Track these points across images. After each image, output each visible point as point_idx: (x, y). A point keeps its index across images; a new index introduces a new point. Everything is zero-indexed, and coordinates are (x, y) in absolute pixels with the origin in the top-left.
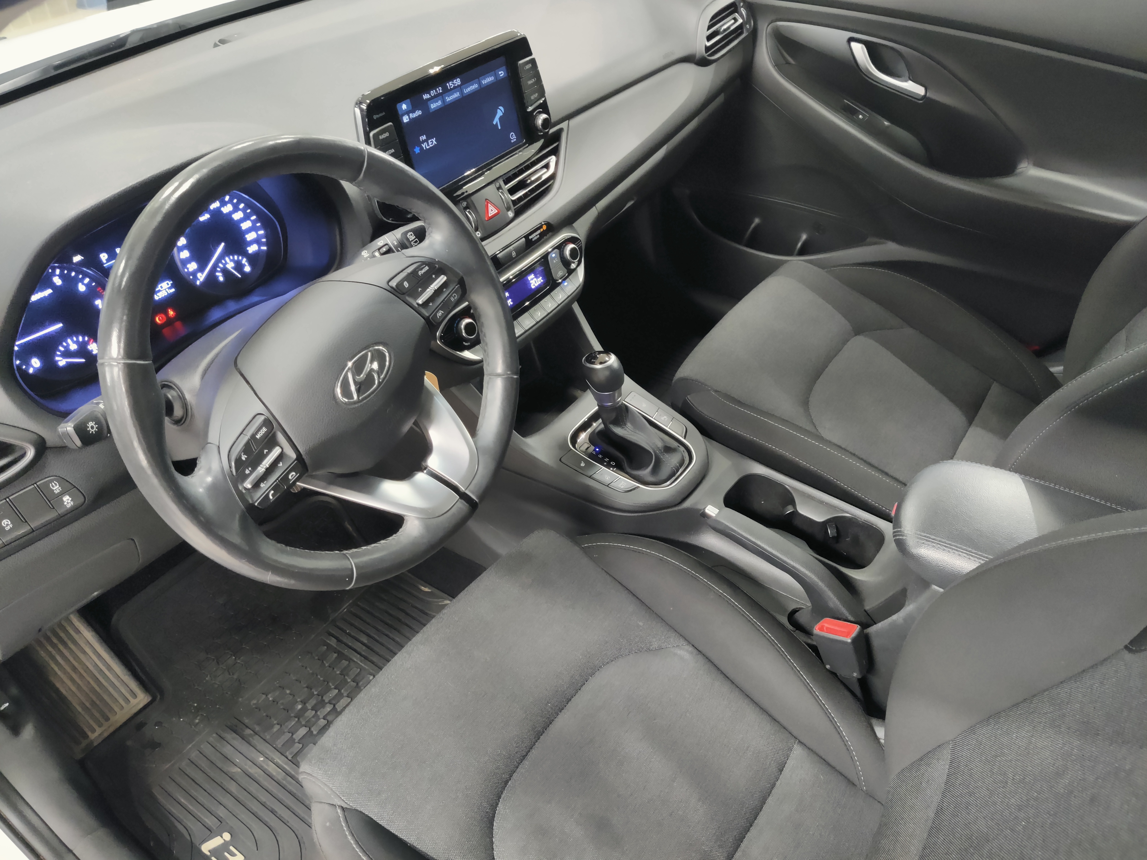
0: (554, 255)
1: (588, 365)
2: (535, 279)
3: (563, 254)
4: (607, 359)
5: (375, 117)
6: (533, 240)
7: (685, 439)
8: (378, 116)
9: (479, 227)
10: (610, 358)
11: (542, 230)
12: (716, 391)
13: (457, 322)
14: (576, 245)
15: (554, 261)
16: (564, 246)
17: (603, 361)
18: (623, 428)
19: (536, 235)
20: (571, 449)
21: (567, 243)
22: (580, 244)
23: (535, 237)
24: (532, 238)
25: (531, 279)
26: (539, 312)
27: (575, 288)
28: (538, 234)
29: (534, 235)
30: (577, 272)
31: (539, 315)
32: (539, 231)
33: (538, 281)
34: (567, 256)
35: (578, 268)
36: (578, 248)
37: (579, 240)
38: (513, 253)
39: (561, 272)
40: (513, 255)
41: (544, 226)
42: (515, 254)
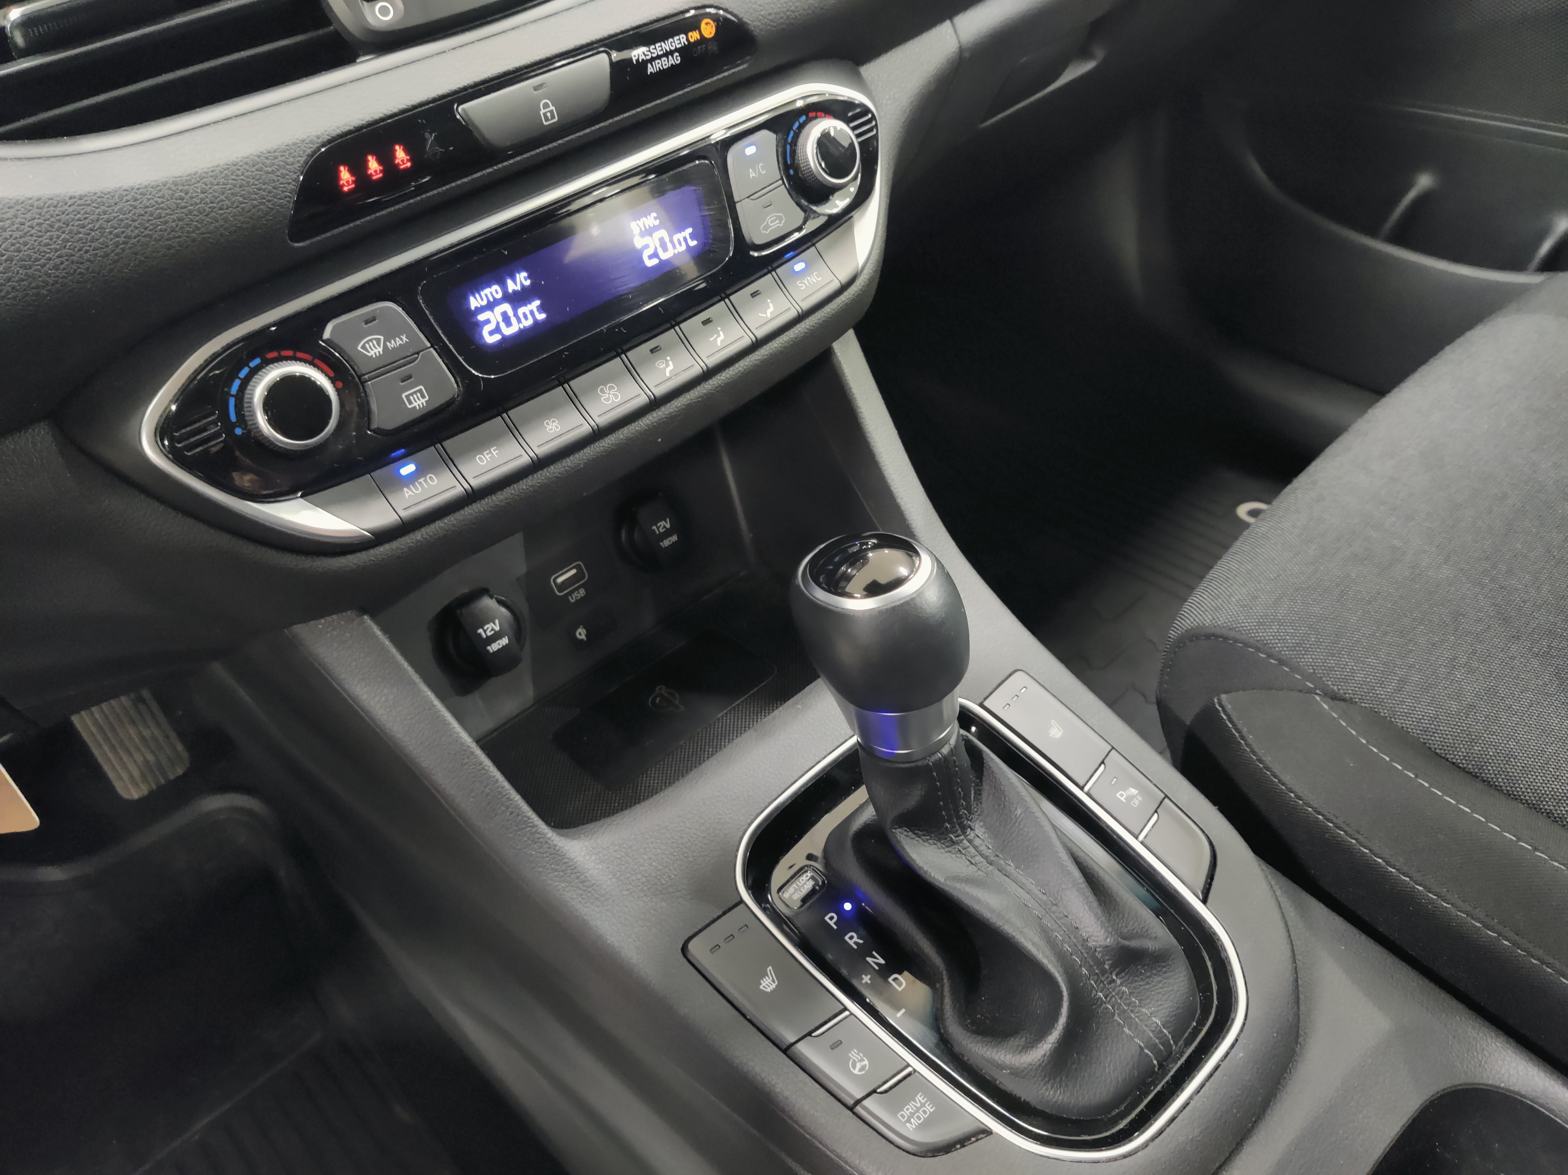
0: (751, 151)
1: (821, 595)
2: (663, 233)
3: (794, 153)
4: (903, 571)
6: (650, 69)
7: (1204, 901)
10: (913, 569)
11: (694, 36)
12: (1334, 697)
13: (243, 373)
14: (853, 130)
15: (752, 175)
16: (802, 126)
17: (883, 580)
18: (954, 843)
19: (667, 54)
20: (741, 901)
21: (816, 117)
22: (870, 130)
23: (659, 57)
24: (643, 60)
25: (643, 229)
26: (670, 363)
27: (835, 285)
28: (673, 48)
29: (655, 48)
30: (851, 228)
31: (668, 374)
32: (679, 39)
33: (672, 241)
34: (808, 161)
35: (856, 214)
36: (860, 143)
37: (873, 117)
38: (546, 106)
39: (780, 219)
40: (545, 114)
41: (707, 24)
42: (551, 112)
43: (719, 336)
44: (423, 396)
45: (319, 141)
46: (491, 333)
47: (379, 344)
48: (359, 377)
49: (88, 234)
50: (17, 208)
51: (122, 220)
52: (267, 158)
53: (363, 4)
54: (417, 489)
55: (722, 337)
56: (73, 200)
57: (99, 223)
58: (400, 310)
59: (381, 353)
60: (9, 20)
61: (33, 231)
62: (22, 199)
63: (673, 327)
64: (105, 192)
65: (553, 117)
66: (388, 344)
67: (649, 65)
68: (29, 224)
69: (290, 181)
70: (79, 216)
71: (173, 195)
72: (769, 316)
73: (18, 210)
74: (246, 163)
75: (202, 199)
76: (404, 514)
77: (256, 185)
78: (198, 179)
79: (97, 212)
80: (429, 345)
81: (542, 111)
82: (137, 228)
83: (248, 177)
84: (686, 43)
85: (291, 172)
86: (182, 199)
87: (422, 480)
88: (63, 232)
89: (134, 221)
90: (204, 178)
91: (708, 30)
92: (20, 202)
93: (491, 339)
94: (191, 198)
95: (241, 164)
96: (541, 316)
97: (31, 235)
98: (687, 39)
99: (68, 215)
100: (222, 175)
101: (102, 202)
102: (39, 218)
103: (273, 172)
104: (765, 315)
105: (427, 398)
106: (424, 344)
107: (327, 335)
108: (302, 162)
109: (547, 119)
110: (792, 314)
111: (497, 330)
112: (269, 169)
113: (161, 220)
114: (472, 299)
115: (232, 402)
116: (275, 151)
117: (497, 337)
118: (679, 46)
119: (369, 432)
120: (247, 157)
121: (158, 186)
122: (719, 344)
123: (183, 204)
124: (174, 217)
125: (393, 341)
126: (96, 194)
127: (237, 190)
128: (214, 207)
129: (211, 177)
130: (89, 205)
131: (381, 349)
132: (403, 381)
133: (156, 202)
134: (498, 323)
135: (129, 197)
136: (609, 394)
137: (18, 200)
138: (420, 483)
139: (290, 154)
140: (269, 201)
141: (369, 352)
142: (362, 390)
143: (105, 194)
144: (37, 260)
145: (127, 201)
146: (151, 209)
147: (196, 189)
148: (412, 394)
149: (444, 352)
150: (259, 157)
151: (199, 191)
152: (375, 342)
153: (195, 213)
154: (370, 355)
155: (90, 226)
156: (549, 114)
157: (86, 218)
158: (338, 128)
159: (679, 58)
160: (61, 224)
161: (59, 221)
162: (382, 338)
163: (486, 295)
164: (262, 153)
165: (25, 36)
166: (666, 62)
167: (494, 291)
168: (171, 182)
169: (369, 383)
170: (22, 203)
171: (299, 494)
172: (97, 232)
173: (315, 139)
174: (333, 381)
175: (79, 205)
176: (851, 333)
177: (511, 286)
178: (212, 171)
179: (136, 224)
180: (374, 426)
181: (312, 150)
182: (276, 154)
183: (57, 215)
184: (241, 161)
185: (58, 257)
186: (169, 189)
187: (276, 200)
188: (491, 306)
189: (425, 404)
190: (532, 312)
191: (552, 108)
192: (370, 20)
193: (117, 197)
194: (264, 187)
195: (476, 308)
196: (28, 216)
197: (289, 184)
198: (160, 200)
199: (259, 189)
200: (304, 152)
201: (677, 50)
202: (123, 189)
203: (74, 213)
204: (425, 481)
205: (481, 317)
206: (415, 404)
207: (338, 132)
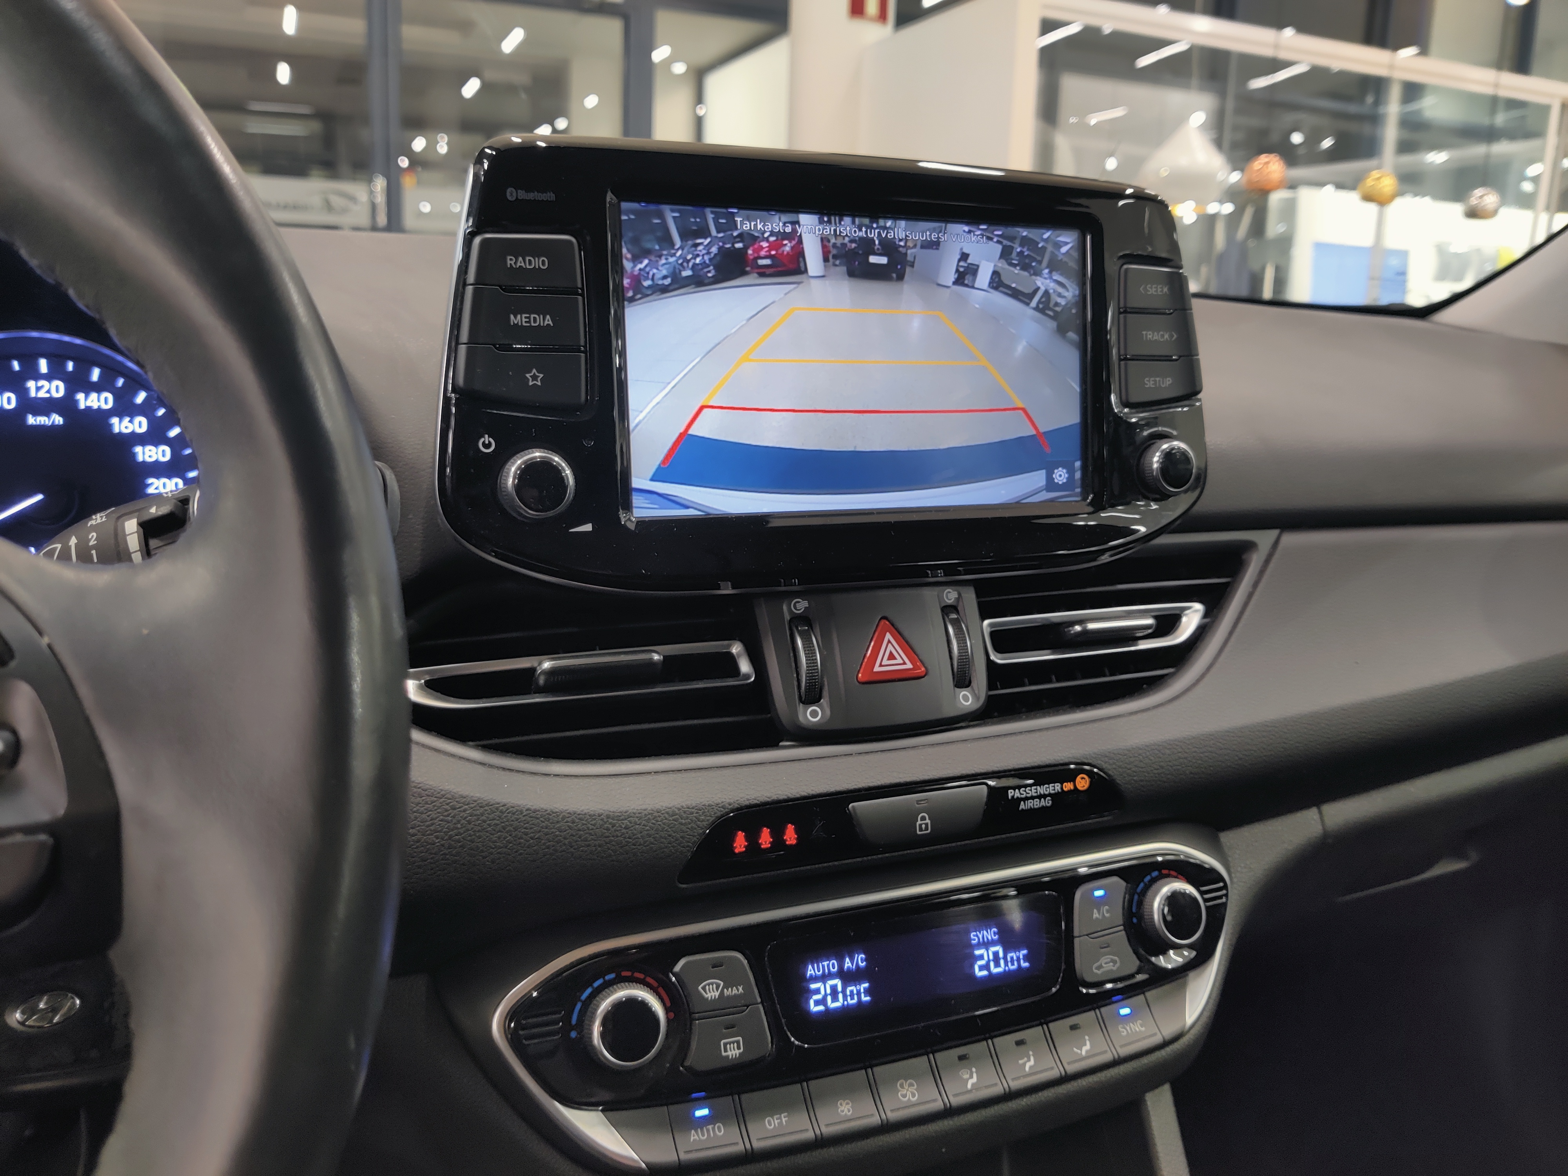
0: (1099, 893)
2: (999, 949)
3: (1140, 903)
5: (511, 194)
6: (1022, 806)
8: (522, 195)
9: (826, 693)
11: (1068, 786)
13: (598, 983)
14: (1202, 893)
15: (1096, 915)
16: (1153, 881)
19: (1040, 797)
21: (1168, 876)
22: (1220, 897)
23: (1033, 798)
24: (1018, 798)
25: (981, 940)
26: (975, 1075)
27: (1157, 1039)
28: (1047, 793)
29: (1031, 790)
30: (1184, 986)
31: (969, 1086)
32: (1054, 787)
33: (1005, 958)
34: (1153, 915)
35: (1192, 975)
36: (1207, 908)
37: (1225, 887)
38: (923, 818)
39: (1114, 962)
40: (920, 825)
41: (1082, 778)
42: (927, 825)
43: (1029, 1060)
44: (739, 1048)
45: (730, 807)
46: (817, 1003)
47: (717, 989)
48: (691, 1013)
49: (528, 841)
50: (486, 808)
51: (557, 836)
52: (685, 812)
53: (799, 704)
54: (703, 1135)
55: (1032, 1062)
56: (528, 812)
57: (539, 834)
58: (745, 962)
59: (717, 997)
60: (540, 668)
61: (489, 829)
62: (492, 802)
63: (986, 1039)
64: (554, 811)
65: (927, 829)
66: (725, 990)
67: (1022, 803)
68: (488, 822)
69: (696, 834)
70: (527, 825)
71: (602, 825)
72: (1084, 1053)
73: (486, 810)
74: (667, 813)
75: (623, 834)
76: (684, 1157)
77: (669, 831)
78: (626, 817)
79: (541, 825)
80: (759, 1000)
81: (919, 822)
82: (565, 844)
83: (664, 824)
84: (1060, 790)
85: (699, 827)
86: (608, 829)
87: (710, 1127)
88: (510, 835)
89: (565, 838)
90: (631, 817)
91: (1082, 783)
92: (490, 804)
93: (814, 1008)
94: (615, 831)
95: (663, 812)
96: (866, 999)
97: (487, 832)
98: (1062, 788)
99: (519, 822)
100: (646, 818)
101: (549, 818)
102: (498, 820)
103: (685, 824)
104: (1079, 1051)
105: (742, 1050)
106: (756, 999)
107: (677, 968)
108: (710, 821)
109: (921, 830)
110: (1107, 1057)
111: (823, 1001)
112: (683, 821)
113: (586, 843)
114: (810, 967)
115: (579, 1006)
116: (693, 808)
117: (821, 1008)
118: (1052, 792)
119: (681, 1068)
120: (670, 808)
121: (594, 815)
122: (1027, 1069)
123: (607, 834)
124: (597, 843)
125: (730, 989)
126: (546, 811)
127: (652, 832)
128: (630, 842)
129: (637, 817)
130: (538, 818)
131: (717, 994)
132: (727, 1028)
133: (588, 828)
134: (826, 995)
135: (569, 819)
136: (908, 1090)
137: (490, 802)
138: (708, 1131)
139: (703, 813)
140: (673, 847)
141: (707, 994)
142: (688, 1026)
143: (553, 813)
144: (482, 851)
145: (567, 822)
146: (582, 832)
147: (621, 824)
148: (730, 1043)
149: (771, 1014)
150: (679, 809)
151: (623, 826)
152: (715, 986)
153: (613, 843)
154: (706, 996)
155: (532, 835)
156: (923, 826)
157: (531, 828)
158: (748, 800)
159: (1050, 802)
160: (511, 829)
161: (511, 825)
162: (722, 983)
163: (823, 966)
164: (682, 807)
165: (546, 681)
166: (1038, 803)
167: (831, 965)
168: (605, 815)
169: (697, 1022)
170: (491, 805)
171: (601, 1108)
172: (535, 841)
173: (727, 805)
174: (667, 1010)
175: (531, 817)
176: (1166, 1089)
177: (848, 964)
178: (639, 813)
179: (566, 842)
180: (687, 1063)
181: (722, 813)
182: (693, 810)
183: (512, 821)
184: (664, 810)
185: (499, 853)
186: (602, 820)
187: (679, 847)
188: (824, 978)
189: (738, 1055)
190: (859, 993)
191: (928, 821)
192: (801, 718)
193: (561, 817)
194: (674, 834)
195: (811, 975)
196: (491, 816)
197: (694, 836)
198: (591, 827)
199: (670, 836)
200: (715, 813)
201: (1050, 795)
202: (568, 812)
203: (525, 822)
204: (713, 1129)
205: (813, 986)
206: (729, 1053)
207: (747, 803)
